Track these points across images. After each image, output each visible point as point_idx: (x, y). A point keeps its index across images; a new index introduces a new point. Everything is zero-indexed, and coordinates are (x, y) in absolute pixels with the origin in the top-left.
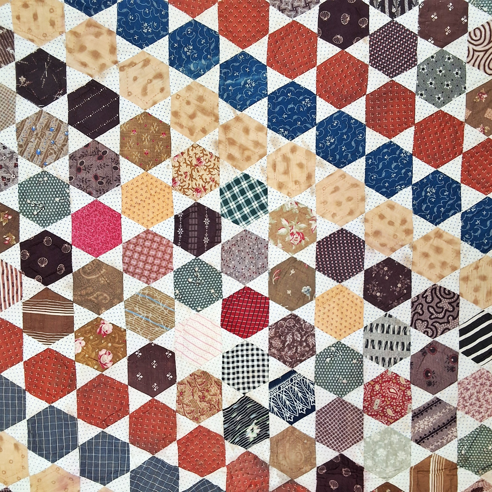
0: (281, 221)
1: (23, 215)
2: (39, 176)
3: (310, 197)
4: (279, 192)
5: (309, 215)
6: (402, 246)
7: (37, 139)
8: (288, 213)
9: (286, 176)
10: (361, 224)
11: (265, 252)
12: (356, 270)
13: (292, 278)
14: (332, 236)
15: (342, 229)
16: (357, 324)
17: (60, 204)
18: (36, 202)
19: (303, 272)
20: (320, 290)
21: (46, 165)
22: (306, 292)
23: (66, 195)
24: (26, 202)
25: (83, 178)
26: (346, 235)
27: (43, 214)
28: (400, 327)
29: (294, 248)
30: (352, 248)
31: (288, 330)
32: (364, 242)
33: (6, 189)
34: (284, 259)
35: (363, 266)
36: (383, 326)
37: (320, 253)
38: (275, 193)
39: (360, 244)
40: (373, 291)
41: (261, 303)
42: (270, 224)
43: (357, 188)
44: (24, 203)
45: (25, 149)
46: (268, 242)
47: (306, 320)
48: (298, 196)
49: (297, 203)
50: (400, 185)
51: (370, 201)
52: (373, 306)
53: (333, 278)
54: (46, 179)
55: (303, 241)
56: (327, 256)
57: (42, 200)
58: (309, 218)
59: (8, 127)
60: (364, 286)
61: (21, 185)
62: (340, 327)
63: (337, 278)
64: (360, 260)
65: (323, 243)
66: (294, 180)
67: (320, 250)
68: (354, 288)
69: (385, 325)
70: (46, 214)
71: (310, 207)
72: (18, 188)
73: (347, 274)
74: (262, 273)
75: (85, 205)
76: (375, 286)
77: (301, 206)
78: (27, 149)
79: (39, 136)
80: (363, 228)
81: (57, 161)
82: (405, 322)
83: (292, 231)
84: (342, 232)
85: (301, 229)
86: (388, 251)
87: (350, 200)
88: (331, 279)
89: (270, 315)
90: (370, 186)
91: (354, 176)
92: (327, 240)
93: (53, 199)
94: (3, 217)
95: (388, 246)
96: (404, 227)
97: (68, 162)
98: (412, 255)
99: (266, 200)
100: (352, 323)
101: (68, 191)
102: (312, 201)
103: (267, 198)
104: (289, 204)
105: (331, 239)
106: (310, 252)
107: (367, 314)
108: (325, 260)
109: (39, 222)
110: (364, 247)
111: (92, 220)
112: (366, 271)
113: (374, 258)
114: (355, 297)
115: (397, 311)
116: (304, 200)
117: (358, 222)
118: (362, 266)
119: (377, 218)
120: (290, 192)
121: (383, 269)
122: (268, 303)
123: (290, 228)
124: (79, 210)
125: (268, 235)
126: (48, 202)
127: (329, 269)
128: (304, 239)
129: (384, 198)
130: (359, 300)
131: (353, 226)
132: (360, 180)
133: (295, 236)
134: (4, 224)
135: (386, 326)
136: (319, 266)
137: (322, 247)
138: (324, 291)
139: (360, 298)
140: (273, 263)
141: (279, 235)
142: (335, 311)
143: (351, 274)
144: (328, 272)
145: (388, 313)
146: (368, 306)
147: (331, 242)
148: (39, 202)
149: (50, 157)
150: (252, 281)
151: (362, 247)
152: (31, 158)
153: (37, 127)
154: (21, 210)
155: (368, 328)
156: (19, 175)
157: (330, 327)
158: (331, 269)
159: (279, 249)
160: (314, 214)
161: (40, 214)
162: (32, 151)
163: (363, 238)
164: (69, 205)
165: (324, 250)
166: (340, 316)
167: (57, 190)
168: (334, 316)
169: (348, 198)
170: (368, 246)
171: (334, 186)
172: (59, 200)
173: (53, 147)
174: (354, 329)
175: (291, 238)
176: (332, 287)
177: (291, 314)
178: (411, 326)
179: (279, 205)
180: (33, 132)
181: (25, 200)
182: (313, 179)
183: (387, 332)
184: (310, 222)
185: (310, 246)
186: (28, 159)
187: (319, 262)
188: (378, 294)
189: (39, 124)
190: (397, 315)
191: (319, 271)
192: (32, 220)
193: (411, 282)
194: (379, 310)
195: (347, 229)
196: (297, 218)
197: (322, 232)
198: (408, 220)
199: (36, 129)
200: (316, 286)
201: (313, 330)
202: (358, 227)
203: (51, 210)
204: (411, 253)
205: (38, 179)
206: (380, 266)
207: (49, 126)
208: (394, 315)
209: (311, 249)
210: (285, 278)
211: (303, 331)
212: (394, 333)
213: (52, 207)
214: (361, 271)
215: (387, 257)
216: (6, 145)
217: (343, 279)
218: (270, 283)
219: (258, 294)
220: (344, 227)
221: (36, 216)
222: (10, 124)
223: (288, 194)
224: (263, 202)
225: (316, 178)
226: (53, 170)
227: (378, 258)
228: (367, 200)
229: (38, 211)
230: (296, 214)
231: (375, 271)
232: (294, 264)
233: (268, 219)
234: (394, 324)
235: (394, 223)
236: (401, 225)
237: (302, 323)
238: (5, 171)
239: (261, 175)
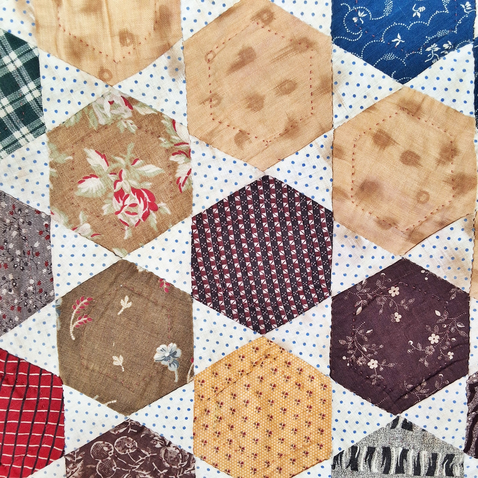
0: (85, 156)
3: (168, 83)
4: (73, 69)
5: (168, 138)
6: (443, 225)
8: (104, 133)
9: (93, 17)
10: (322, 163)
11: (44, 248)
12: (308, 297)
13: (124, 319)
14: (237, 199)
15: (266, 178)
16: (313, 449)
19: (156, 304)
20: (206, 355)
22: (166, 359)
26: (279, 196)
28: (435, 457)
29: (128, 234)
30: (296, 233)
31: (119, 464)
32: (329, 215)
34: (99, 269)
35: (329, 285)
36: (387, 452)
37: (205, 250)
38: (61, 73)
39: (317, 221)
40: (358, 356)
41: (38, 393)
42: (52, 165)
43: (310, 53)
46: (49, 218)
47: (168, 439)
48: (132, 79)
49: (129, 102)
50: (440, 41)
51: (348, 90)
52: (358, 399)
53: (242, 321)
55: (153, 216)
56: (223, 258)
58: (168, 146)
60: (332, 342)
62: (264, 455)
63: (254, 318)
64: (320, 268)
65: (211, 221)
66: (117, 29)
67: (203, 240)
68: (301, 348)
69: (393, 449)
71: (168, 114)
73: (282, 308)
74: (37, 309)
76: (362, 342)
77: (142, 112)
80: (328, 175)
82: (449, 441)
83: (119, 185)
84: (266, 187)
85: (144, 179)
86: (400, 240)
87: (288, 92)
88: (235, 323)
89: (67, 425)
90: (347, 47)
91: (297, 15)
92: (221, 210)
95: (402, 226)
96: (450, 169)
98: (471, 251)
99: (36, 94)
100: (300, 446)
102: (174, 96)
103: (39, 87)
104: (107, 106)
105: (233, 209)
106: (175, 246)
107: (342, 421)
108: (219, 267)
110: (331, 229)
112: (338, 300)
113: (361, 262)
114: (306, 373)
115: (428, 412)
116: (151, 92)
117: (313, 156)
118: (324, 286)
119: (369, 142)
120: (106, 66)
121: (386, 292)
122: (60, 393)
123: (113, 178)
125: (47, 198)
127: (231, 293)
128: (155, 209)
129: (389, 82)
130: (316, 383)
131: (298, 168)
132: (316, 26)
133: (128, 202)
135: (396, 453)
136: (201, 287)
137: (208, 231)
138: (216, 358)
139: (320, 375)
140: (69, 279)
141: (81, 198)
142: (250, 411)
143: (293, 308)
144: (227, 303)
145: (402, 416)
146: (343, 398)
147: (234, 218)
150: (11, 333)
151: (325, 230)
155: (346, 459)
157: (237, 457)
158: (237, 293)
159: (81, 240)
160: (183, 133)
163: (328, 205)
165: (215, 240)
166: (265, 424)
168: (249, 427)
169: (281, 85)
170: (343, 228)
171: (240, 48)
174: (306, 461)
175: (117, 206)
176: (240, 344)
177: (125, 424)
178: (466, 450)
179: (74, 109)
182: (174, 27)
183: (400, 470)
184: (173, 158)
185: (175, 229)
187: (202, 273)
188: (373, 364)
190: (426, 422)
191: (203, 300)
193: (467, 329)
194: (376, 410)
195: (280, 177)
196: (130, 147)
197: (206, 190)
198: (462, 146)
200: (196, 342)
201: (188, 465)
202: (312, 172)
204: (470, 246)
206: (378, 283)
208: (419, 423)
209: (178, 236)
210: (102, 322)
211: (162, 467)
212: (417, 470)
214: (321, 298)
215: (398, 258)
217: (272, 322)
218: (62, 336)
219: (31, 368)
220: (272, 173)
223: (102, 74)
224: (29, 98)
225: (183, 24)
227: (371, 262)
228: (340, 89)
230: (128, 133)
231: (364, 297)
232: (128, 283)
233: (46, 151)
234: (418, 447)
235: (418, 157)
236: (439, 162)
237: (158, 446)
239: (17, 17)
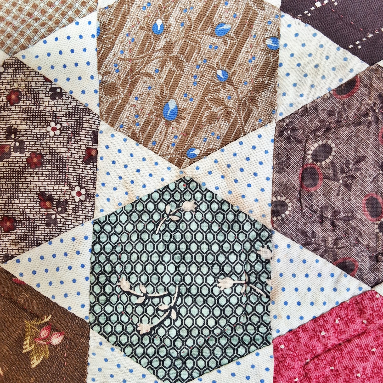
1: (102, 333)
2: (167, 196)
7: (170, 65)
17: (234, 300)
18: (150, 289)
21: (194, 159)
23: (258, 267)
24: (114, 286)
25: (324, 208)
27: (173, 333)
33: (49, 239)
44: (108, 289)
45: (125, 101)
54: (189, 206)
57: (172, 282)
59: (71, 20)
61: (102, 225)
70: (184, 333)
72: (91, 238)
75: (325, 309)
78: (132, 101)
79: (176, 51)
81: (234, 146)
93: (210, 280)
94: (34, 338)
97: (270, 147)
101: (265, 254)
109: (156, 363)
111: (351, 370)
124: (303, 328)
126: (194, 290)
134: (35, 363)
148: (161, 291)
149: (209, 128)
152: (143, 130)
153: (172, 20)
154: (97, 316)
156: (99, 189)
161: (161, 332)
162: (149, 107)
164: (266, 306)
167: (226, 247)
172: (234, 287)
173: (222, 95)
180: (157, 38)
181: (114, 279)
186: (134, 136)
189: (176, 13)
192: (133, 355)
199: (165, 29)
203: (200, 322)
205: (161, 206)
207: (210, 18)
213: (206, 311)
216: (62, 84)
221: (146, 340)
222: (77, 12)
226: (217, 175)
229: (156, 321)
238: (50, 176)
